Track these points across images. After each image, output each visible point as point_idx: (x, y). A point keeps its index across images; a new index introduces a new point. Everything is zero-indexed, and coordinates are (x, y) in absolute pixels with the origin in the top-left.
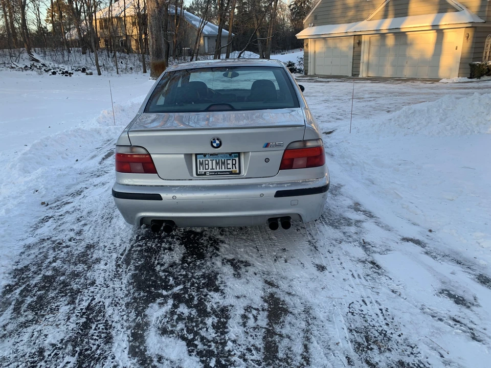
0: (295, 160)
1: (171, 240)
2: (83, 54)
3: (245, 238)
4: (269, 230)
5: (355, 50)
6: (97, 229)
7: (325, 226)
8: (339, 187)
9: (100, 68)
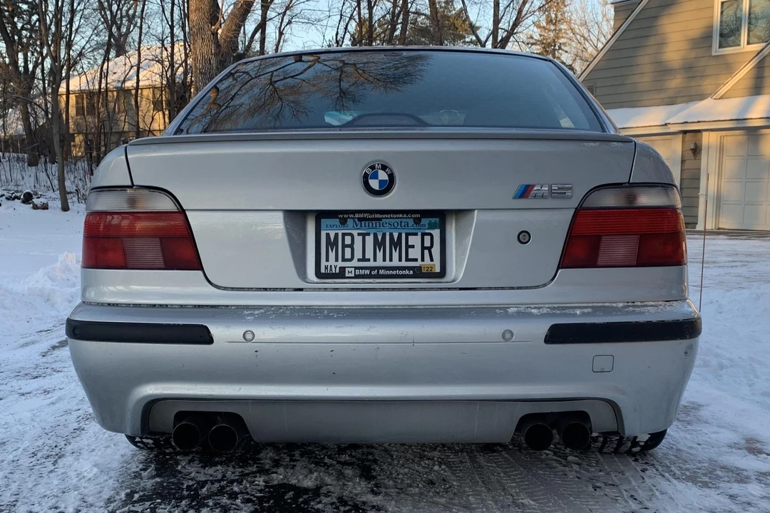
0: (604, 239)
1: (228, 502)
2: (30, 165)
3: (443, 500)
4: (511, 487)
5: (685, 167)
6: (16, 476)
7: (675, 482)
8: (694, 408)
9: (69, 196)
